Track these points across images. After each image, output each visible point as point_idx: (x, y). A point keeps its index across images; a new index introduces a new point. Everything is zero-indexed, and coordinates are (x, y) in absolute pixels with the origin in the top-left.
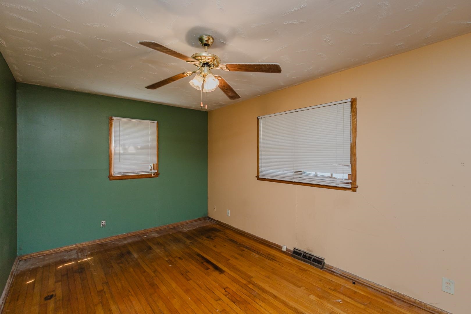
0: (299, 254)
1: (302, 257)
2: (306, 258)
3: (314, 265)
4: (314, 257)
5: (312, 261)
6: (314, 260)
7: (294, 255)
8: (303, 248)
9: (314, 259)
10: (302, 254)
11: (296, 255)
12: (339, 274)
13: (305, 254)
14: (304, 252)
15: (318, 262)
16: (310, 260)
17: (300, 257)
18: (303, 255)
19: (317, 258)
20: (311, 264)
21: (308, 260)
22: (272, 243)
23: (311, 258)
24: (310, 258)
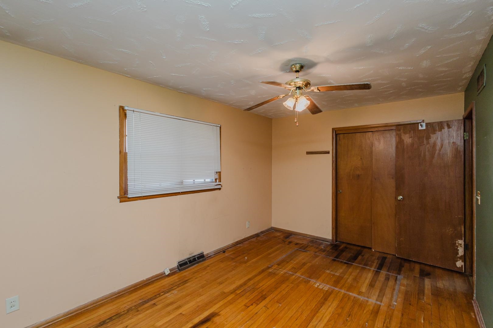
0: (186, 263)
1: (189, 263)
2: (192, 262)
3: (200, 262)
4: (196, 256)
5: (198, 260)
6: (199, 258)
7: (183, 267)
8: (185, 256)
9: (197, 258)
10: (187, 262)
11: (184, 266)
12: (213, 255)
13: (189, 260)
14: (188, 259)
15: (201, 257)
16: (196, 260)
17: (188, 265)
18: (189, 261)
19: (198, 255)
20: (198, 263)
21: (195, 262)
22: (148, 280)
23: (195, 258)
24: (194, 260)
